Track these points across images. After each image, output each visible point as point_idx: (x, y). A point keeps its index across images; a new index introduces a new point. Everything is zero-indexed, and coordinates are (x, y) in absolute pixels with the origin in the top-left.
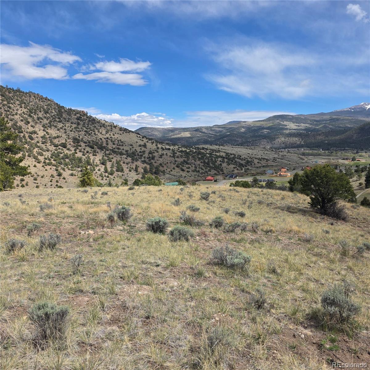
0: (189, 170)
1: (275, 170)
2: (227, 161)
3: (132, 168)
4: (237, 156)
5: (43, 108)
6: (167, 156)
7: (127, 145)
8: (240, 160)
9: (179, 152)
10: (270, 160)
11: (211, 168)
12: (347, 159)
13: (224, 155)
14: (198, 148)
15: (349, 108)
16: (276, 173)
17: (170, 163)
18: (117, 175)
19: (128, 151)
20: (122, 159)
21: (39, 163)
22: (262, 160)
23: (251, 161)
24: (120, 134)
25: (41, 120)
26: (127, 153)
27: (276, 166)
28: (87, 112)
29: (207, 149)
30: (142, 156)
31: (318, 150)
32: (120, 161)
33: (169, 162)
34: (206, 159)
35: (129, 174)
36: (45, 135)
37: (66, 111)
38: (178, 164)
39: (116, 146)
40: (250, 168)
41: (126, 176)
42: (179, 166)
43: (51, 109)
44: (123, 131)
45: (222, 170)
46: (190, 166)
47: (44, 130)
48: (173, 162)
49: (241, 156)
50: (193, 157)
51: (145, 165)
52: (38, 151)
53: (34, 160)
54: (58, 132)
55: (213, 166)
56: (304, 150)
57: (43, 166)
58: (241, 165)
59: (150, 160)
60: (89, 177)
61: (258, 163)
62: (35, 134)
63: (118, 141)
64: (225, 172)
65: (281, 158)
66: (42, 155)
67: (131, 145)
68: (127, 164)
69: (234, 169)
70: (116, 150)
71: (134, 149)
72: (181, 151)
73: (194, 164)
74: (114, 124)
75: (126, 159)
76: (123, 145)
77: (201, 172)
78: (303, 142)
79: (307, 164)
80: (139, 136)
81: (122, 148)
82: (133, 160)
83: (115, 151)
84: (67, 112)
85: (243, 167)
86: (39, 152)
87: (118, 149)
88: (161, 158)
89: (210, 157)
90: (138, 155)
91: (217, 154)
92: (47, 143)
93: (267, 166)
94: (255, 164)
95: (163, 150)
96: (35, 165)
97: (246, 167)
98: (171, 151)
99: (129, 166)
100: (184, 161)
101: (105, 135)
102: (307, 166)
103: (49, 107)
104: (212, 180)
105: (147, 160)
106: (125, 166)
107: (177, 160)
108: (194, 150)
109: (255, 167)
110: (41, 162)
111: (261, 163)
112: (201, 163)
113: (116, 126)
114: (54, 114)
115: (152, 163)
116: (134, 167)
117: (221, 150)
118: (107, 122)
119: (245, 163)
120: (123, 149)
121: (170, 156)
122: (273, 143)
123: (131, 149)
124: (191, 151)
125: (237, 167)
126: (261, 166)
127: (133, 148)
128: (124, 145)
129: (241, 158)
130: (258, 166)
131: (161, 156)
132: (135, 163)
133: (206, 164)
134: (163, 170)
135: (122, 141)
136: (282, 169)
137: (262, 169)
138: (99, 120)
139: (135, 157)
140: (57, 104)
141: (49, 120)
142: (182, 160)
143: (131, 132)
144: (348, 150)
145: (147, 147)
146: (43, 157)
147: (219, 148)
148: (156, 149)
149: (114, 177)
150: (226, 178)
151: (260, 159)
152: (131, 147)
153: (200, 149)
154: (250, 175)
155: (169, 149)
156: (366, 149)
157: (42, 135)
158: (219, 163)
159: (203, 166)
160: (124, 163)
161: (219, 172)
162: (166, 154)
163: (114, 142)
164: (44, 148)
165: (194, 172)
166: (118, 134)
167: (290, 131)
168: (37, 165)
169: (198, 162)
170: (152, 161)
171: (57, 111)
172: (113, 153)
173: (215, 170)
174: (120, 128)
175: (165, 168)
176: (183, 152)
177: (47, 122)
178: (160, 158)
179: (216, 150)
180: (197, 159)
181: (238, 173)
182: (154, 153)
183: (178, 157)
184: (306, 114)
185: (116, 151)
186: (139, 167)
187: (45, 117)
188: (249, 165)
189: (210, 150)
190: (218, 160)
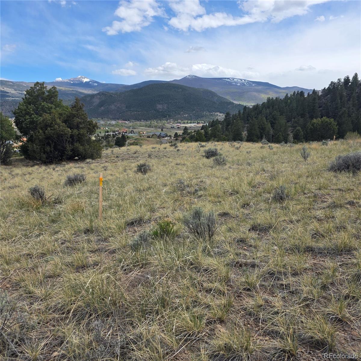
15: (69, 80)
184: (27, 82)
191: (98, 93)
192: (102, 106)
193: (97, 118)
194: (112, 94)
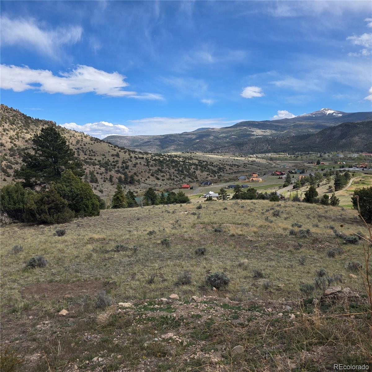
0: (163, 178)
1: (246, 176)
2: (200, 168)
3: (107, 179)
4: (209, 163)
5: (8, 119)
6: (141, 165)
7: (99, 155)
8: (213, 167)
9: (153, 160)
10: (241, 166)
11: (186, 175)
12: (312, 163)
13: (197, 162)
14: (171, 156)
15: (311, 114)
16: (248, 179)
17: (145, 172)
19: (101, 161)
20: (96, 170)
21: (8, 176)
22: (233, 166)
23: (223, 168)
24: (92, 144)
25: (7, 132)
26: (100, 164)
27: (247, 172)
28: (55, 123)
29: (179, 157)
30: (116, 166)
31: (284, 155)
32: (93, 172)
33: (143, 171)
34: (180, 167)
35: (103, 185)
36: (12, 147)
37: (33, 122)
38: (153, 173)
40: (222, 174)
42: (154, 175)
43: (17, 120)
44: (94, 141)
45: (196, 178)
46: (165, 174)
47: (11, 142)
48: (148, 171)
49: (213, 163)
50: (167, 165)
51: (120, 175)
52: (6, 164)
53: (3, 173)
54: (26, 143)
55: (188, 174)
56: (272, 155)
57: (13, 180)
58: (214, 172)
59: (124, 170)
61: (230, 169)
62: (2, 147)
63: (90, 151)
64: (199, 179)
65: (251, 163)
66: (11, 168)
67: (104, 155)
68: (101, 174)
69: (208, 176)
70: (88, 160)
71: (106, 159)
72: (155, 160)
73: (169, 172)
74: (84, 134)
75: (100, 169)
76: (95, 156)
77: (175, 180)
78: (270, 147)
79: (276, 169)
80: (110, 145)
81: (94, 158)
82: (106, 170)
84: (34, 122)
85: (216, 174)
86: (8, 165)
87: (91, 159)
88: (135, 167)
89: (184, 164)
90: (111, 165)
91: (190, 161)
92: (15, 155)
93: (239, 172)
94: (227, 170)
95: (137, 159)
96: (5, 179)
97: (219, 173)
98: (144, 160)
99: (103, 176)
100: (159, 169)
101: (76, 145)
102: (277, 171)
103: (15, 118)
104: (188, 188)
105: (121, 170)
106: (98, 177)
107: (152, 169)
108: (168, 159)
109: (227, 173)
110: (11, 175)
111: (232, 169)
112: (176, 170)
113: (87, 136)
114: (20, 125)
115: (126, 172)
117: (193, 157)
118: (77, 132)
119: (217, 169)
120: (95, 160)
121: (144, 165)
122: (241, 149)
123: (103, 159)
124: (164, 160)
125: (211, 174)
126: (233, 172)
127: (105, 158)
128: (96, 155)
129: (213, 165)
130: (230, 172)
131: (135, 165)
132: (109, 173)
133: (181, 172)
134: (138, 179)
135: (94, 151)
136: (254, 175)
137: (234, 175)
138: (69, 131)
139: (109, 167)
140: (23, 114)
141: (16, 132)
142: (156, 168)
143: (102, 142)
144: (312, 154)
145: (120, 157)
146: (13, 170)
147: (191, 156)
148: (129, 159)
150: (201, 185)
151: (231, 166)
152: (103, 157)
153: (173, 157)
154: (223, 181)
155: (143, 158)
156: (329, 153)
157: (10, 147)
158: (193, 171)
159: (178, 174)
160: (97, 173)
161: (193, 179)
162: (140, 163)
164: (13, 161)
165: (169, 180)
166: (89, 144)
167: (257, 137)
168: (7, 178)
169: (173, 170)
170: (126, 170)
171: (24, 122)
172: (85, 164)
173: (189, 177)
174: (91, 138)
175: (140, 177)
176: (157, 160)
177: (14, 134)
178: (133, 167)
179: (188, 158)
180: (172, 167)
181: (212, 180)
182: (127, 162)
183: (152, 166)
185: (88, 162)
186: (113, 177)
187: (11, 129)
188: (221, 172)
189: (183, 158)
190: (191, 168)
191: (340, 125)
192: (343, 138)
193: (336, 152)
194: (356, 125)
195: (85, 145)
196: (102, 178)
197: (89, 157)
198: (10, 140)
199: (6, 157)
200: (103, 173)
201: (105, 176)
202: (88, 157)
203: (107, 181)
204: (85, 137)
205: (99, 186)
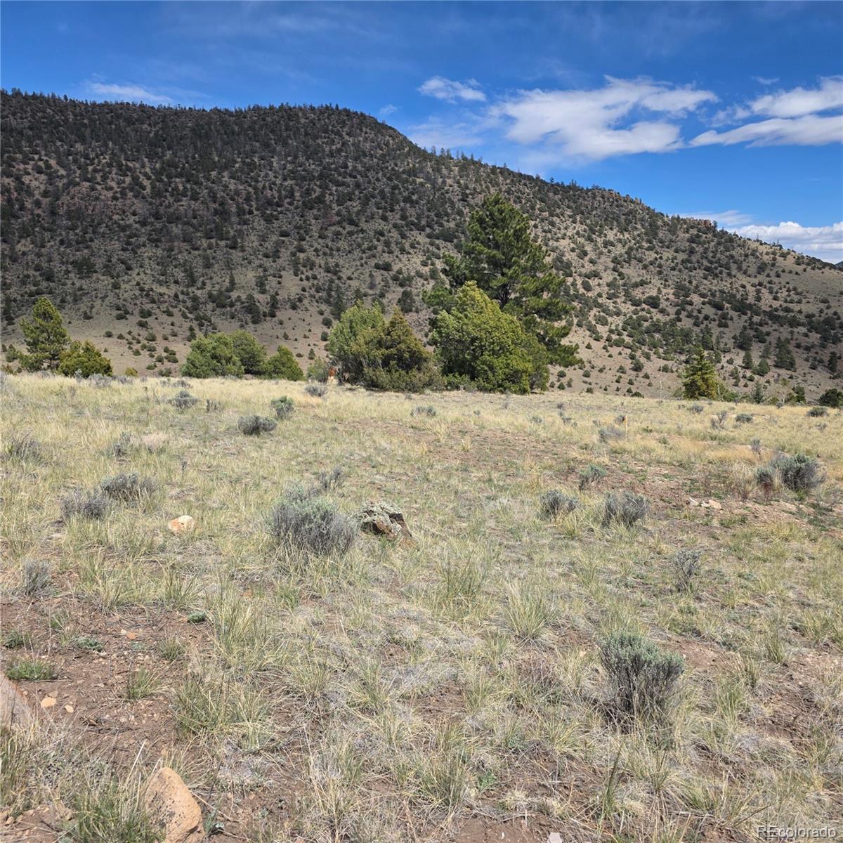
3: (821, 361)
5: (617, 221)
7: (811, 300)
18: (776, 376)
19: (814, 316)
20: (795, 337)
21: (597, 340)
24: (797, 273)
25: (611, 248)
26: (810, 323)
28: (715, 223)
32: (788, 341)
35: (808, 377)
36: (615, 279)
37: (665, 224)
39: (782, 303)
41: (799, 381)
43: (633, 221)
44: (804, 266)
47: (614, 270)
52: (597, 314)
53: (588, 333)
54: (644, 271)
57: (604, 348)
60: (706, 377)
62: (596, 279)
63: (789, 291)
66: (604, 322)
67: (825, 301)
68: (807, 349)
70: (781, 313)
71: (831, 312)
74: (781, 248)
75: (806, 335)
76: (800, 302)
81: (796, 307)
82: (824, 339)
83: (776, 316)
84: (668, 225)
86: (600, 316)
87: (787, 310)
90: (841, 326)
92: (618, 297)
96: (589, 344)
99: (812, 354)
101: (755, 277)
103: (630, 217)
106: (799, 356)
110: (602, 337)
113: (788, 253)
114: (639, 232)
116: (826, 359)
118: (765, 243)
120: (800, 312)
123: (821, 311)
127: (828, 308)
128: (804, 301)
132: (831, 348)
135: (800, 290)
138: (744, 241)
139: (833, 332)
140: (648, 209)
141: (627, 247)
143: (827, 268)
146: (607, 328)
149: (768, 382)
152: (822, 306)
157: (610, 279)
160: (798, 346)
163: (777, 293)
164: (611, 308)
166: (790, 272)
168: (594, 344)
171: (647, 224)
172: (770, 322)
177: (623, 251)
185: (779, 316)
186: (840, 358)
187: (620, 241)
195: (778, 276)
196: (807, 360)
197: (785, 305)
198: (612, 265)
199: (600, 300)
200: (813, 346)
201: (817, 353)
202: (781, 306)
203: (819, 369)
204: (784, 255)
205: (797, 377)
